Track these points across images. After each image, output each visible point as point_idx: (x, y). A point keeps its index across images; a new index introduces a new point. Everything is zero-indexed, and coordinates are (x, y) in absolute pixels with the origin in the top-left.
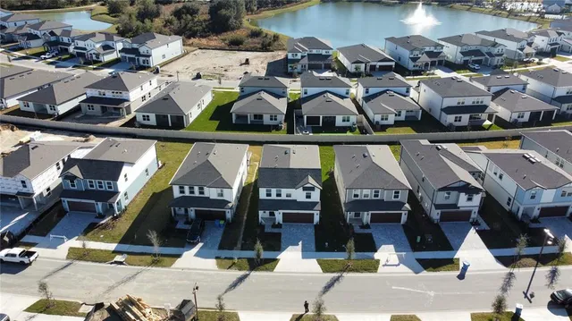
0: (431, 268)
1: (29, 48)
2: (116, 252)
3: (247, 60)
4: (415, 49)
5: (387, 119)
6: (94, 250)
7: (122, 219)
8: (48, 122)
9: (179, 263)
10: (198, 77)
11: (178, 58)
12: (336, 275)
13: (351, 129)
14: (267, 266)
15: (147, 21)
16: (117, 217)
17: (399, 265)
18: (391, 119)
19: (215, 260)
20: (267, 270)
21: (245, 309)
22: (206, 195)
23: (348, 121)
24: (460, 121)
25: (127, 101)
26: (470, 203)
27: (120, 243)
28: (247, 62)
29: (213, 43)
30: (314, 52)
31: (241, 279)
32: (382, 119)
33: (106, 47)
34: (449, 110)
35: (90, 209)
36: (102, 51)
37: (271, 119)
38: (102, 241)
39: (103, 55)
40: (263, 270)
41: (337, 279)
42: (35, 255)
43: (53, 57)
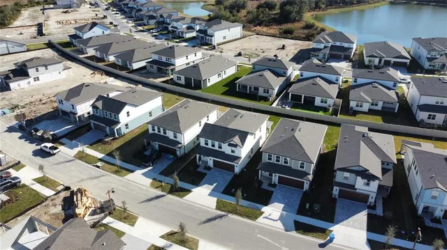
0: (301, 231)
1: (149, 25)
2: (101, 160)
3: (284, 46)
4: (434, 50)
5: (361, 106)
6: (90, 155)
7: (118, 141)
8: (124, 73)
9: (130, 176)
10: (240, 54)
11: (236, 40)
12: (223, 213)
13: (325, 110)
14: (181, 193)
15: (235, 12)
16: (116, 139)
17: (277, 220)
18: (366, 107)
19: (151, 180)
20: (179, 196)
21: (145, 216)
22: (167, 135)
23: (326, 102)
24: (433, 119)
25: (174, 65)
26: (366, 188)
27: (107, 155)
28: (283, 47)
29: (271, 31)
30: (338, 44)
31: (158, 197)
32: (357, 106)
33: (190, 28)
34: (424, 108)
35: (103, 130)
36: (185, 30)
37: (264, 92)
38: (98, 151)
39: (186, 33)
40: (177, 195)
41: (221, 217)
42: (58, 150)
43: (158, 32)
